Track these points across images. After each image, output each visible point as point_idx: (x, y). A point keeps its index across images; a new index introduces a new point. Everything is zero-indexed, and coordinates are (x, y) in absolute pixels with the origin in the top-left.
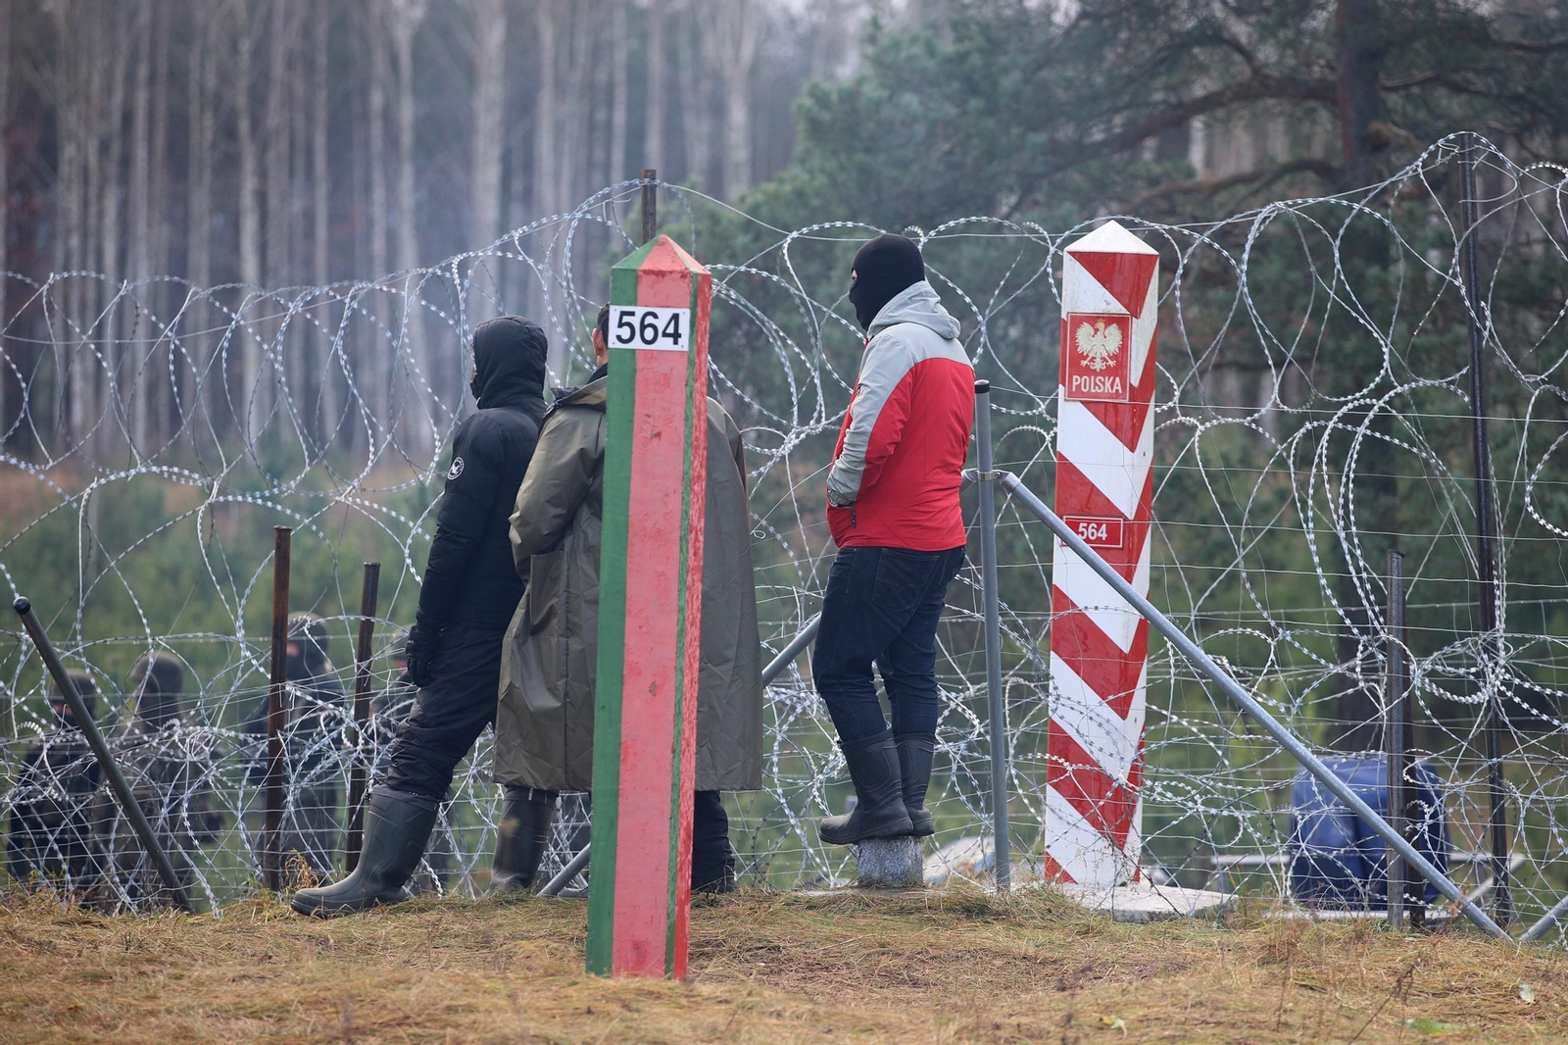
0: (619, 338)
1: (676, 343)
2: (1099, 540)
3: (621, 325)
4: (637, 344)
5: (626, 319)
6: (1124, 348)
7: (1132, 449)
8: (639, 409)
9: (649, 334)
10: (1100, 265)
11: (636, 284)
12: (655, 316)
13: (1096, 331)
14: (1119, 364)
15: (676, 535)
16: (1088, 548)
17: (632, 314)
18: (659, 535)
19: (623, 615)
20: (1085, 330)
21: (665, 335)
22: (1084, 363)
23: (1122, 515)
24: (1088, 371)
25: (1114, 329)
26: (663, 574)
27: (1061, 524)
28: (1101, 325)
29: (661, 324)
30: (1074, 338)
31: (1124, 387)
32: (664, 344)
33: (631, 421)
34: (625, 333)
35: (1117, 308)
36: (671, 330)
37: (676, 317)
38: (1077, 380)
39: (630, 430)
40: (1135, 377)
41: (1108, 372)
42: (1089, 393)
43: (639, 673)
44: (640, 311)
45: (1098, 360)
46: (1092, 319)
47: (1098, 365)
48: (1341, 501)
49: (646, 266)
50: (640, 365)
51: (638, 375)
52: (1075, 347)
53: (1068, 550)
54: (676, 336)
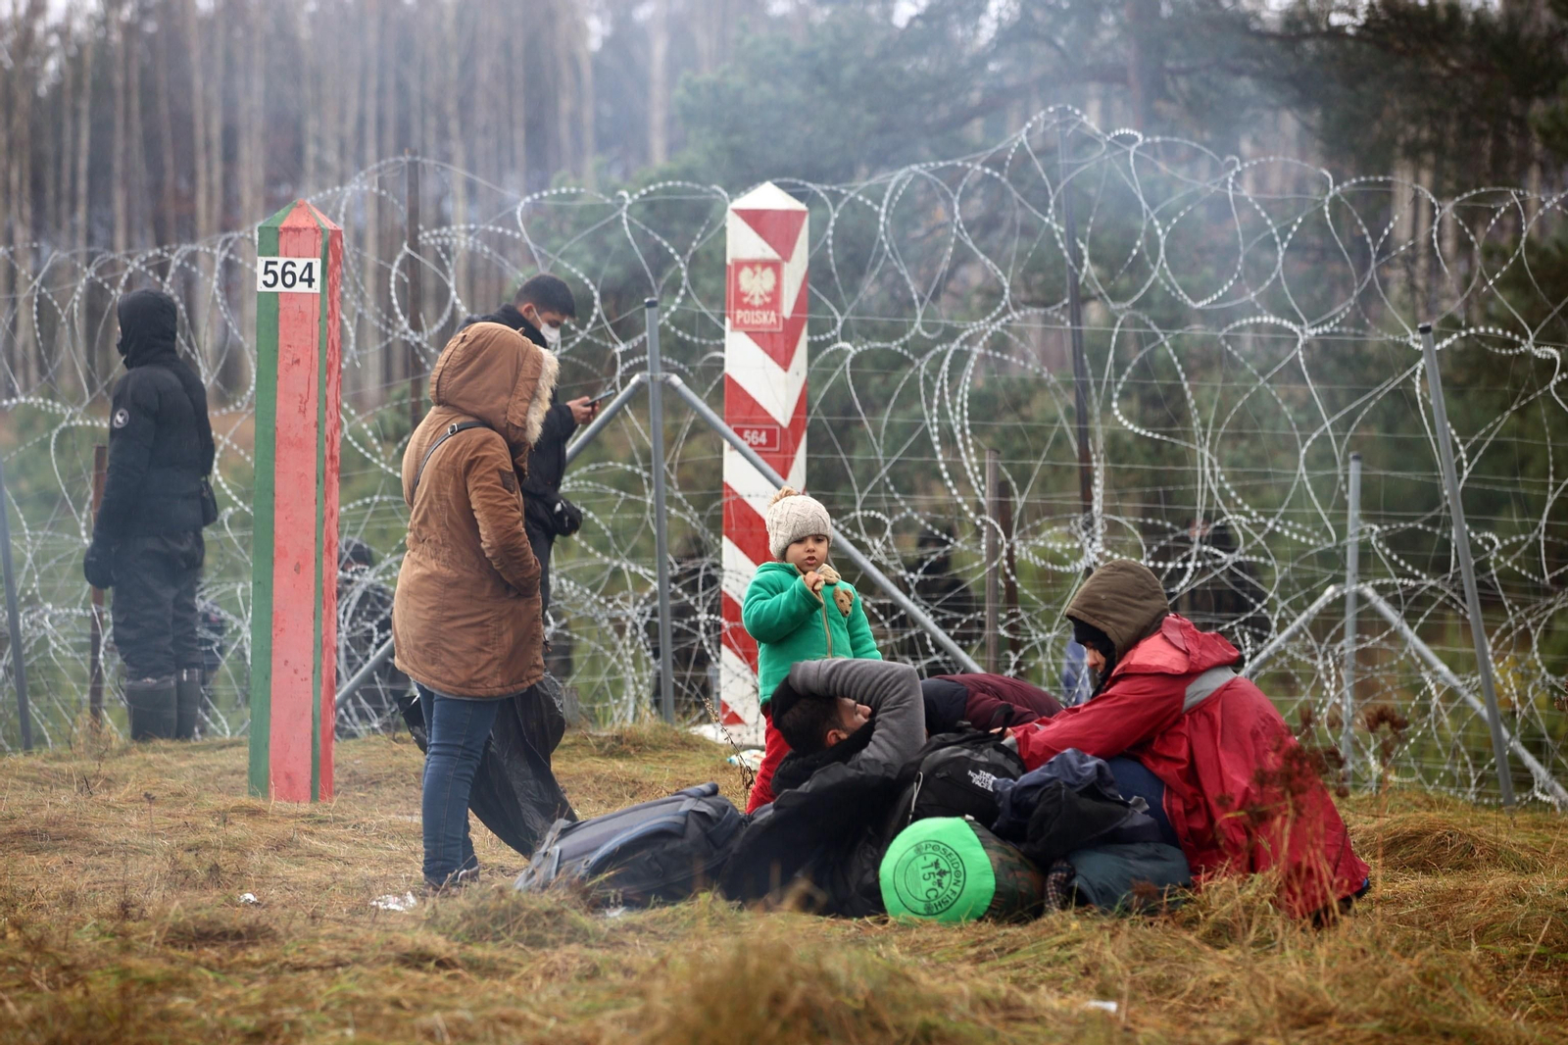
0: (265, 283)
1: (310, 286)
2: (760, 445)
3: (266, 272)
4: (279, 287)
5: (270, 267)
6: (778, 287)
7: (786, 370)
8: (282, 341)
9: (289, 279)
10: (755, 219)
11: (278, 240)
12: (294, 265)
13: (755, 273)
14: (774, 300)
15: (313, 442)
16: (751, 451)
17: (275, 263)
18: (300, 444)
19: (272, 508)
20: (746, 273)
21: (301, 280)
22: (746, 300)
23: (777, 423)
24: (749, 307)
25: (769, 273)
26: (303, 475)
27: (729, 431)
28: (758, 269)
29: (298, 271)
30: (737, 279)
31: (777, 318)
32: (301, 287)
33: (276, 351)
34: (270, 279)
35: (771, 254)
36: (306, 276)
37: (310, 265)
38: (740, 314)
39: (276, 357)
40: (787, 309)
41: (765, 307)
42: (750, 325)
43: (286, 556)
44: (282, 261)
45: (757, 298)
46: (752, 264)
47: (757, 302)
48: (958, 409)
49: (286, 223)
50: (283, 304)
51: (281, 313)
52: (738, 287)
53: (736, 453)
54: (310, 281)
